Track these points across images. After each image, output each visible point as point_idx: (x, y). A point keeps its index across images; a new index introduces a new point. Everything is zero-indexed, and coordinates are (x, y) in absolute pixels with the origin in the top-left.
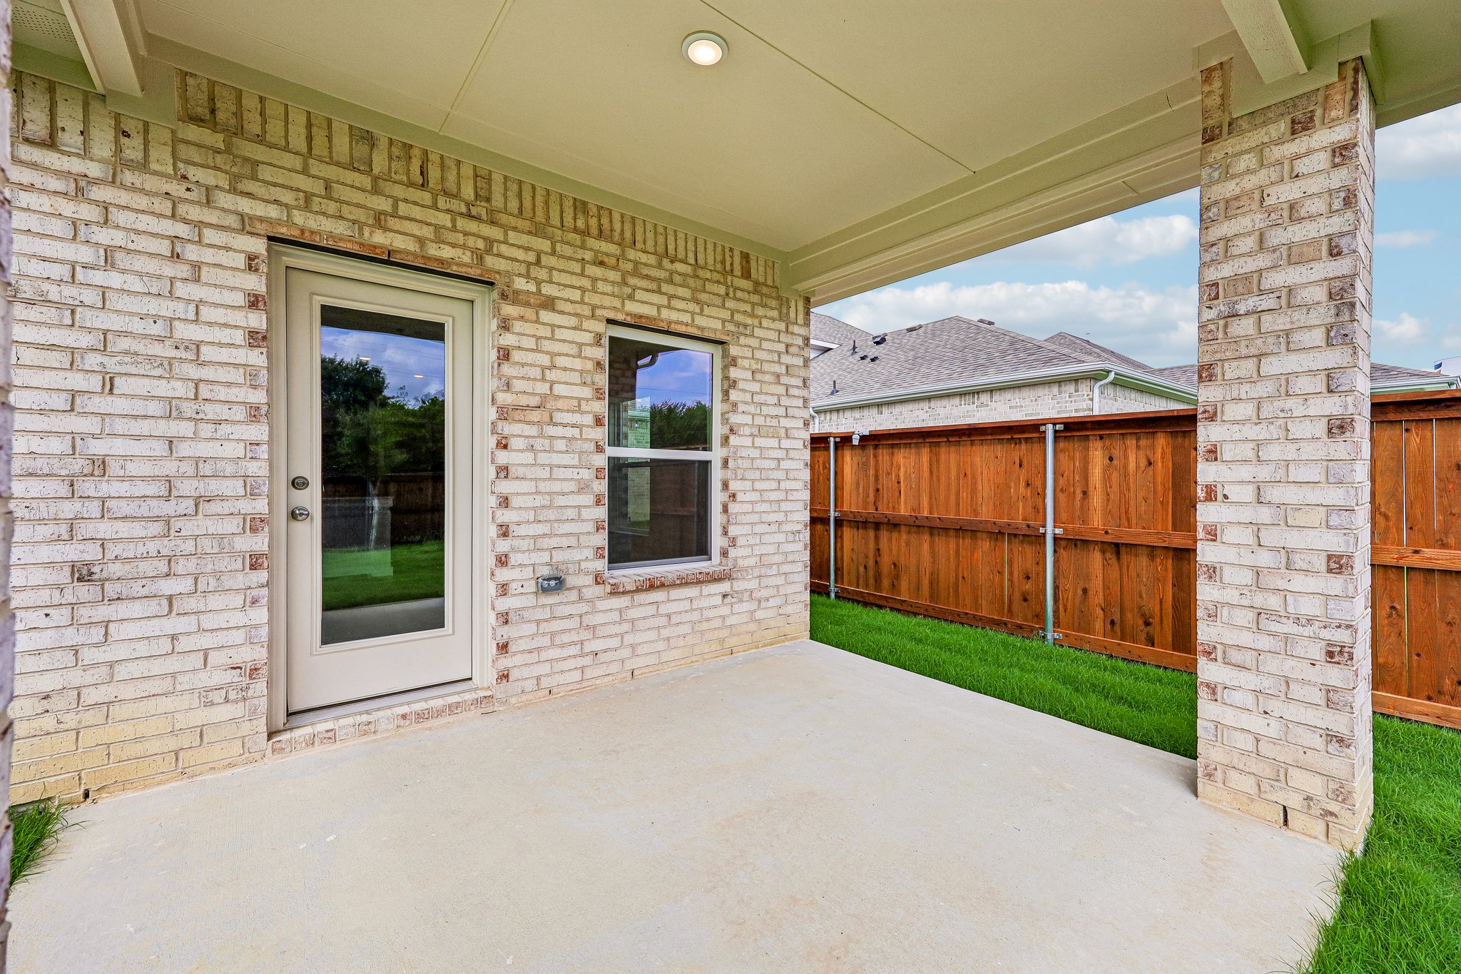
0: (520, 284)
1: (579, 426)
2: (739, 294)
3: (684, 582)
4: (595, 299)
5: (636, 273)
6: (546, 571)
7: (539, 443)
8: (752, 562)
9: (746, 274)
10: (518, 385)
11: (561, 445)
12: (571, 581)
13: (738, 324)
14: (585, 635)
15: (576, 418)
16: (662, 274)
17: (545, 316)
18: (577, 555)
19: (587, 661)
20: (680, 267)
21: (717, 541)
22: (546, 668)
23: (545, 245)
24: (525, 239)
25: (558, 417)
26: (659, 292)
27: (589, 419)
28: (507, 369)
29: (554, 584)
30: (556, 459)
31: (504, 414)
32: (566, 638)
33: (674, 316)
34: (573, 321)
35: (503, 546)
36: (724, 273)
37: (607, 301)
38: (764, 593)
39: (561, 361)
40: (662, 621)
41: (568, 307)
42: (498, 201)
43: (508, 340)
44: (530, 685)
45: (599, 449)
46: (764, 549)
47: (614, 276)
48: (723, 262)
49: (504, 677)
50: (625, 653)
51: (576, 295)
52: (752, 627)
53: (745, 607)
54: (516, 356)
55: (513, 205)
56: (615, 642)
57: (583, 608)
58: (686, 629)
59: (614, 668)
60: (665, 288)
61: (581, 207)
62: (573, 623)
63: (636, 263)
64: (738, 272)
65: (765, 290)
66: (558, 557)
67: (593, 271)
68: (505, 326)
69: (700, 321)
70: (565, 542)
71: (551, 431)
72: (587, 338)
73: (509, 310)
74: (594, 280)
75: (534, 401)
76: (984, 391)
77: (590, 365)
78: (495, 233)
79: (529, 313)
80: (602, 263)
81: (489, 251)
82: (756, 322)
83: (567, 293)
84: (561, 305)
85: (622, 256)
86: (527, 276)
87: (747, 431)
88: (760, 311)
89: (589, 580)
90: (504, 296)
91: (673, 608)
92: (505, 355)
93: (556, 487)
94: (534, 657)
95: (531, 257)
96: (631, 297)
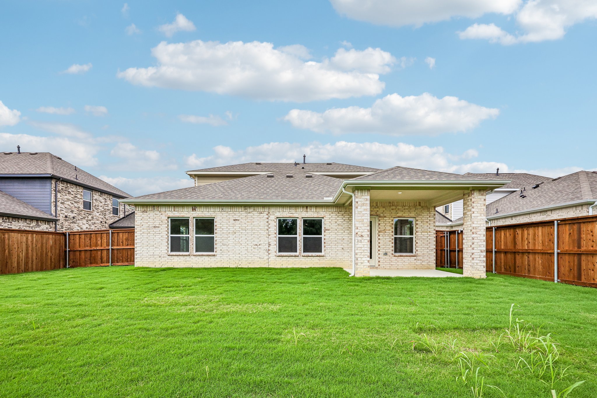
0: (381, 215)
2: (418, 209)
3: (407, 256)
4: (392, 215)
5: (398, 210)
6: (385, 252)
7: (384, 235)
8: (421, 254)
9: (420, 205)
10: (381, 228)
11: (387, 235)
12: (388, 254)
13: (418, 214)
14: (390, 262)
15: (389, 232)
16: (403, 209)
17: (385, 218)
18: (389, 251)
19: (391, 265)
20: (406, 207)
21: (414, 250)
22: (384, 265)
23: (385, 209)
24: (382, 209)
25: (386, 232)
26: (402, 212)
27: (391, 232)
28: (380, 226)
29: (386, 254)
30: (386, 237)
31: (379, 232)
32: (388, 262)
33: (405, 215)
34: (389, 218)
35: (379, 249)
36: (415, 206)
37: (394, 215)
38: (424, 260)
39: (387, 224)
40: (403, 262)
41: (388, 217)
42: (378, 205)
43: (380, 222)
44: (383, 267)
45: (393, 236)
46: (424, 252)
47: (395, 211)
48: (415, 204)
49: (379, 265)
50: (397, 265)
51: (389, 215)
52: (421, 265)
53: (419, 262)
54: (381, 224)
55: (381, 205)
56: (395, 264)
57: (390, 258)
58: (408, 264)
59: (395, 267)
60: (403, 211)
61: (390, 203)
62: (389, 260)
63: (398, 208)
64: (418, 205)
65: (424, 207)
66: (386, 250)
67: (392, 211)
68: (379, 221)
69: (410, 215)
71: (385, 234)
72: (391, 220)
73: (380, 218)
74: (392, 212)
75: (383, 230)
77: (391, 224)
78: (377, 209)
79: (382, 218)
80: (393, 210)
81: (377, 212)
82: (422, 213)
84: (387, 217)
85: (396, 208)
86: (382, 214)
87: (420, 232)
88: (423, 211)
89: (391, 254)
90: (379, 217)
91: (405, 260)
92: (379, 224)
93: (386, 241)
94: (383, 263)
95: (383, 211)
96: (398, 213)
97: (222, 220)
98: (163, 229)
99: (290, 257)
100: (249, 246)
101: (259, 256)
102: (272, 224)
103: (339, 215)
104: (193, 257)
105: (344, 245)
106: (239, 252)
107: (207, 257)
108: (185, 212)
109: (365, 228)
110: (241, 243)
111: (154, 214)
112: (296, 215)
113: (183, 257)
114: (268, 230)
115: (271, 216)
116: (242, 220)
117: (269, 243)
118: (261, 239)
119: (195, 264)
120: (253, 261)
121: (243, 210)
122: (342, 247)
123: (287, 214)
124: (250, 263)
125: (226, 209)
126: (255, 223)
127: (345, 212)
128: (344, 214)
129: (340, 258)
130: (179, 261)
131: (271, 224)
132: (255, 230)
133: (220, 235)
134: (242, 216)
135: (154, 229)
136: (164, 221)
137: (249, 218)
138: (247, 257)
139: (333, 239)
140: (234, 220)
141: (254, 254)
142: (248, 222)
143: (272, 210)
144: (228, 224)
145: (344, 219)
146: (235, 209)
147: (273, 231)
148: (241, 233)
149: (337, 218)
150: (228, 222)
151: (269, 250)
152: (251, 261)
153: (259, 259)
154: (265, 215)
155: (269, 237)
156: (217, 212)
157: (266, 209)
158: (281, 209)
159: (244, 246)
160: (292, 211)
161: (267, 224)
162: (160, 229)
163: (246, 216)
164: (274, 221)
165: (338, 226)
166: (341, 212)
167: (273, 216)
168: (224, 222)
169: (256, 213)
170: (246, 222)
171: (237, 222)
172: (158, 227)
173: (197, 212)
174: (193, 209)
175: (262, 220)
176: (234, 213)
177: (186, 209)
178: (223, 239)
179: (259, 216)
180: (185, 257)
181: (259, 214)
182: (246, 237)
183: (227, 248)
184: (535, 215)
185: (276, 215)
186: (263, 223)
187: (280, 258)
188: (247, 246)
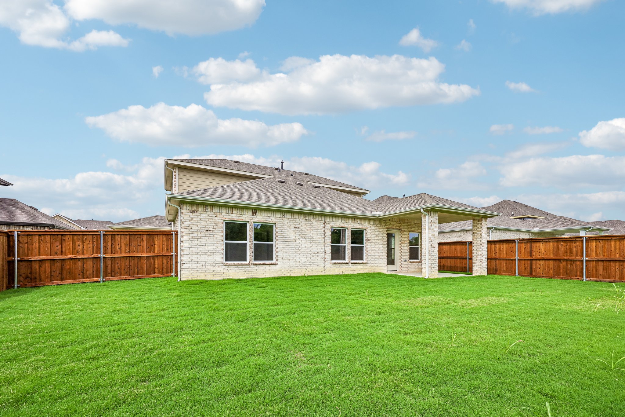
0: (403, 229)
1: (407, 244)
3: (416, 262)
4: (409, 230)
5: (412, 226)
17: (404, 232)
18: (407, 258)
19: (408, 270)
20: (416, 224)
21: (419, 258)
24: (403, 224)
25: (405, 243)
26: (414, 227)
28: (401, 238)
29: (405, 261)
30: (405, 247)
31: (401, 243)
32: (406, 266)
33: (416, 230)
35: (401, 256)
39: (406, 237)
40: (415, 267)
43: (401, 235)
45: (409, 246)
47: (410, 227)
49: (401, 270)
50: (411, 270)
51: (407, 229)
55: (402, 221)
56: (410, 268)
57: (407, 264)
58: (417, 268)
66: (405, 258)
67: (408, 226)
69: (418, 230)
70: (406, 256)
72: (408, 234)
73: (402, 232)
75: (403, 241)
76: (464, 231)
77: (408, 237)
78: (400, 224)
81: (400, 226)
84: (406, 231)
85: (411, 224)
89: (408, 261)
91: (416, 265)
93: (405, 250)
94: (404, 268)
95: (403, 226)
96: (412, 229)
97: (283, 227)
98: (218, 234)
99: (342, 265)
100: (308, 255)
101: (317, 264)
102: (328, 233)
103: (377, 227)
104: (253, 266)
105: (380, 253)
106: (300, 260)
107: (268, 266)
108: (244, 216)
110: (301, 251)
111: (207, 215)
112: (346, 226)
113: (241, 266)
114: (324, 238)
115: (327, 226)
116: (302, 228)
117: (325, 251)
118: (318, 247)
119: (255, 274)
120: (312, 269)
121: (303, 217)
122: (379, 255)
123: (339, 224)
124: (309, 271)
125: (287, 216)
126: (313, 232)
127: (381, 225)
128: (380, 227)
129: (378, 264)
130: (237, 271)
131: (327, 233)
132: (313, 238)
133: (281, 242)
134: (302, 224)
135: (206, 233)
136: (219, 225)
137: (308, 226)
138: (306, 266)
139: (373, 248)
140: (295, 227)
141: (312, 262)
142: (307, 230)
143: (329, 219)
144: (289, 231)
145: (380, 231)
146: (297, 216)
147: (328, 240)
148: (300, 241)
149: (376, 230)
150: (289, 229)
151: (325, 258)
152: (310, 269)
153: (317, 267)
154: (322, 224)
155: (326, 245)
156: (278, 218)
157: (323, 219)
158: (335, 220)
159: (304, 254)
160: (344, 221)
161: (324, 233)
162: (215, 234)
163: (305, 224)
164: (329, 230)
165: (376, 237)
166: (378, 225)
167: (329, 226)
168: (285, 229)
169: (315, 221)
170: (305, 230)
171: (297, 229)
172: (212, 231)
173: (258, 217)
174: (253, 213)
175: (319, 229)
176: (295, 220)
177: (245, 212)
178: (284, 246)
179: (317, 225)
180: (244, 266)
181: (316, 223)
182: (305, 245)
183: (288, 256)
184: (455, 233)
185: (331, 224)
186: (321, 232)
187: (335, 265)
188: (306, 254)
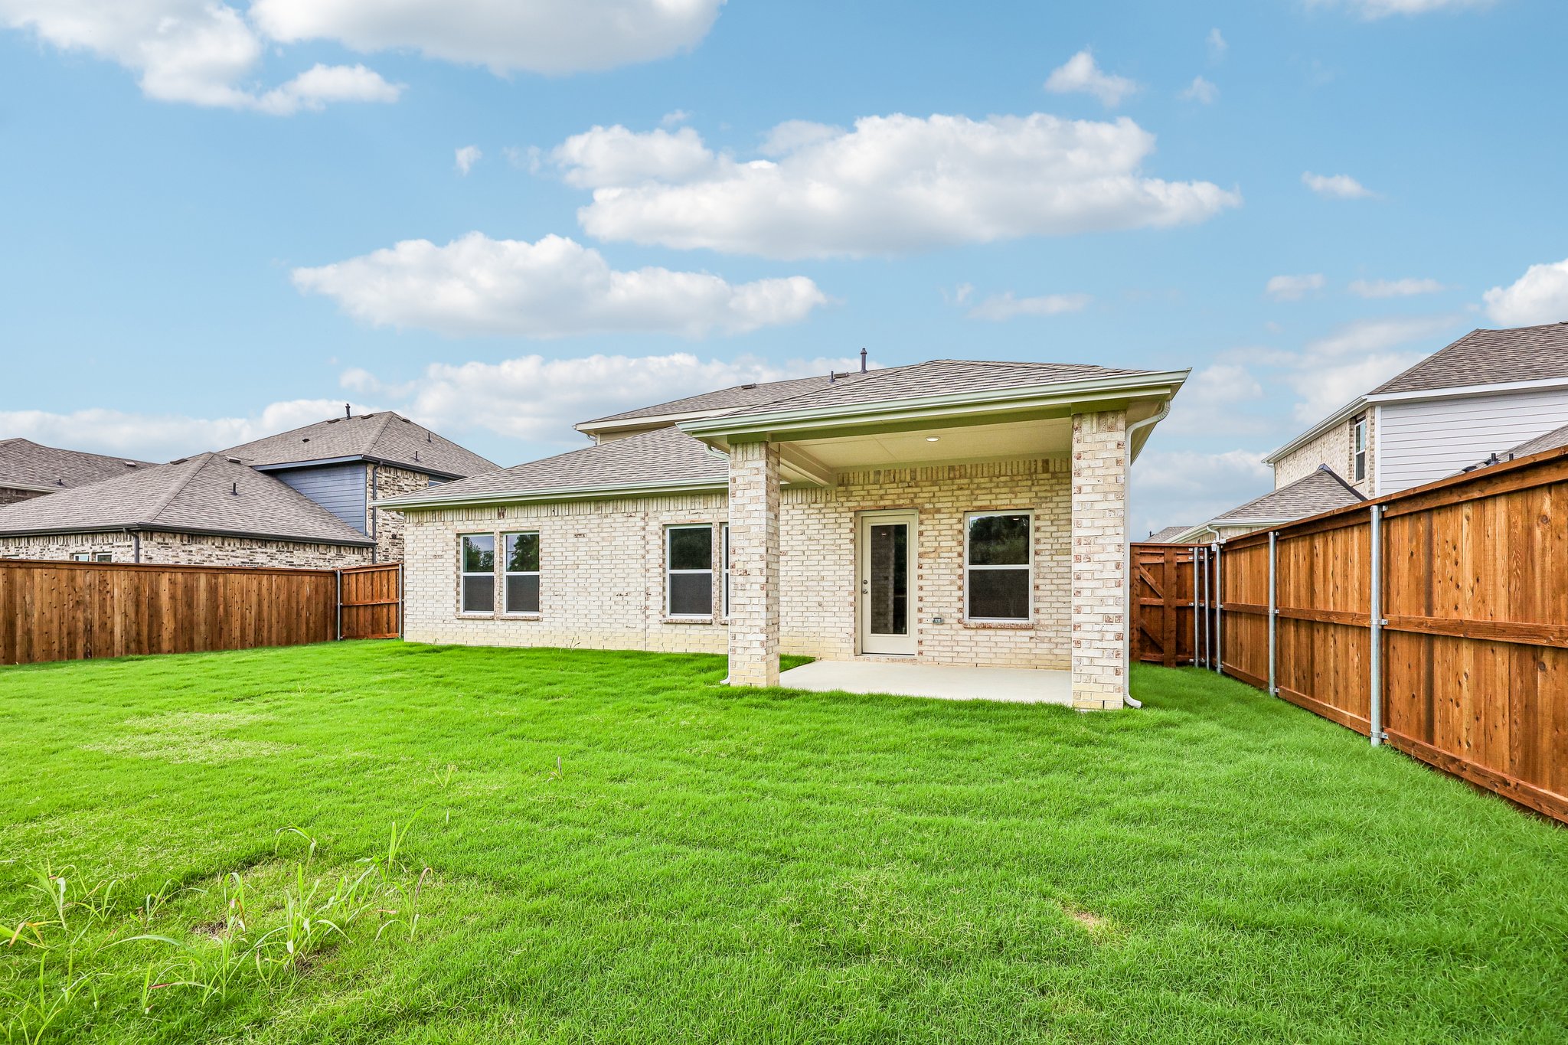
0: (927, 506)
1: (951, 558)
2: (1041, 482)
3: (1003, 628)
4: (959, 504)
5: (978, 488)
6: (936, 616)
7: (934, 566)
8: (1051, 622)
9: (1046, 470)
10: (926, 544)
11: (943, 566)
12: (947, 621)
13: (1041, 498)
14: (953, 644)
15: (950, 555)
16: (993, 485)
17: (937, 516)
18: (950, 611)
19: (955, 655)
20: (1002, 479)
21: (1032, 611)
22: (936, 654)
23: (936, 488)
24: (929, 489)
25: (942, 555)
26: (991, 493)
27: (955, 555)
28: (922, 539)
29: (938, 621)
30: (941, 571)
31: (921, 555)
32: (945, 643)
33: (999, 502)
34: (948, 516)
35: (920, 605)
36: (1030, 474)
37: (964, 504)
38: (1060, 640)
39: (943, 533)
40: (993, 644)
41: (946, 510)
42: (918, 478)
43: (923, 528)
44: (931, 659)
45: (964, 567)
46: (1060, 616)
47: (967, 492)
48: (1030, 469)
49: (921, 653)
50: (974, 655)
51: (950, 504)
52: (1051, 657)
53: (1045, 646)
54: (925, 534)
55: (924, 477)
56: (968, 649)
57: (953, 632)
58: (1006, 650)
59: (967, 660)
60: (994, 490)
61: (951, 468)
62: (949, 638)
63: (978, 484)
64: (1040, 469)
65: (1060, 475)
66: (942, 610)
67: (957, 493)
68: (921, 523)
69: (1014, 501)
70: (945, 605)
71: (939, 560)
72: (954, 521)
73: (923, 517)
74: (958, 497)
75: (932, 550)
77: (956, 532)
78: (916, 489)
79: (931, 516)
80: (961, 489)
81: (915, 497)
82: (1054, 494)
83: (946, 505)
84: (943, 510)
85: (971, 482)
86: (930, 503)
87: (1047, 553)
88: (1057, 488)
89: (956, 621)
90: (921, 512)
91: (998, 639)
92: (921, 534)
93: (941, 582)
94: (932, 648)
95: (932, 494)
96: (976, 499)
97: (553, 536)
98: (449, 561)
99: (693, 627)
100: (604, 599)
101: (626, 621)
102: (654, 542)
103: (811, 511)
104: (499, 623)
106: (586, 612)
107: (525, 622)
108: (486, 522)
109: (755, 550)
110: (589, 590)
111: (434, 528)
112: (706, 517)
113: (481, 622)
114: (644, 557)
115: (650, 523)
116: (591, 535)
117: (647, 589)
118: (630, 580)
119: (503, 640)
120: (614, 634)
121: (593, 510)
122: (819, 599)
123: (685, 514)
124: (607, 639)
125: (563, 510)
126: (619, 542)
127: (827, 502)
128: (825, 507)
129: (815, 630)
130: (475, 631)
131: (651, 543)
132: (618, 557)
133: (549, 572)
134: (591, 526)
135: (434, 561)
136: (450, 544)
137: (605, 530)
138: (601, 625)
139: (795, 579)
140: (577, 536)
141: (615, 616)
142: (603, 538)
143: (654, 506)
144: (564, 545)
145: (824, 521)
146: (576, 509)
147: (654, 561)
148: (588, 567)
149: (807, 522)
150: (564, 541)
151: (646, 608)
152: (609, 634)
153: (626, 630)
154: (637, 520)
155: (648, 575)
156: (544, 519)
157: (641, 506)
158: (672, 504)
159: (596, 599)
160: (697, 506)
161: (643, 542)
162: (445, 560)
163: (599, 524)
164: (657, 534)
165: (808, 543)
166: (816, 502)
167: (656, 523)
168: (556, 541)
169: (620, 515)
170: (599, 539)
171: (581, 539)
172: (441, 556)
173: (508, 521)
174: (499, 514)
175: (631, 534)
176: (576, 518)
177: (487, 514)
178: (554, 580)
179: (625, 524)
180: (486, 622)
181: (625, 519)
182: (599, 576)
183: (563, 603)
185: (661, 519)
186: (634, 543)
187: (672, 626)
188: (601, 598)
